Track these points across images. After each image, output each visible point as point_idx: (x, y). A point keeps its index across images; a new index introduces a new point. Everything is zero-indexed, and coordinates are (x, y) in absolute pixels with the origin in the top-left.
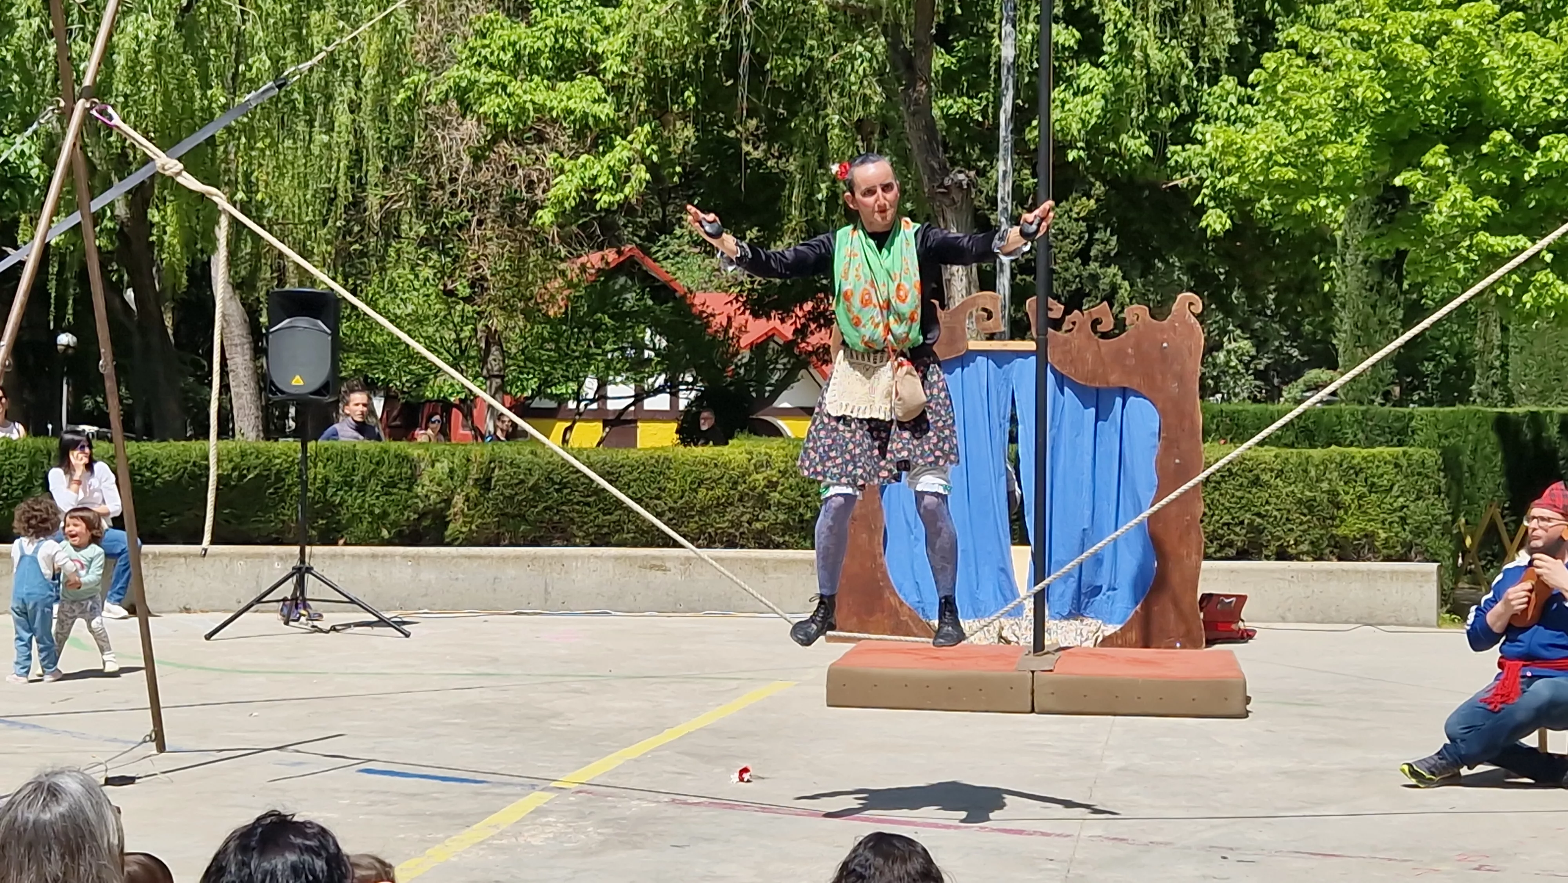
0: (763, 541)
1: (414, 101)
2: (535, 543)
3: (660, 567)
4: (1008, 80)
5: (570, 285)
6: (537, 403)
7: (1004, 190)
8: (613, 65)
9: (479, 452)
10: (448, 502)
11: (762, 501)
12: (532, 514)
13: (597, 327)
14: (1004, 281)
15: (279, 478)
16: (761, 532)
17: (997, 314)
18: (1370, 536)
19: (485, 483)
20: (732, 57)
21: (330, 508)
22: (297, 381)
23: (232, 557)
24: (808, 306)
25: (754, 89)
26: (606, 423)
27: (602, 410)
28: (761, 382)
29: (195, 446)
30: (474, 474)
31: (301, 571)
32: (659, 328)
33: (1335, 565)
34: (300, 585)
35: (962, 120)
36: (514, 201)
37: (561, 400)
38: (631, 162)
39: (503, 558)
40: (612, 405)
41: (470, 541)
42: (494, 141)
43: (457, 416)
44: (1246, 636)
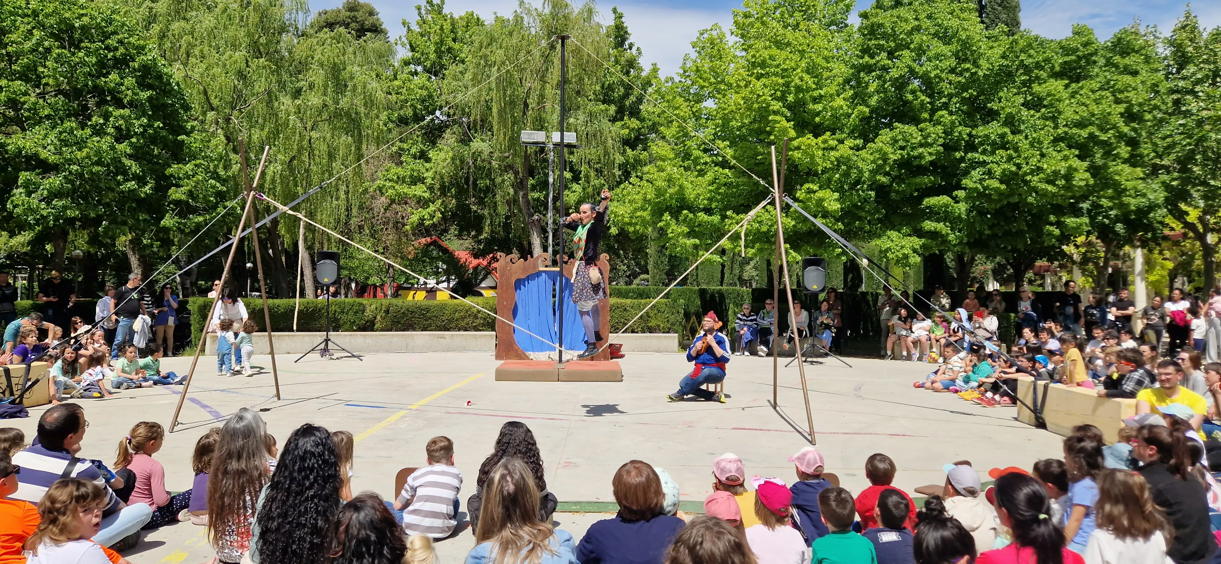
0: (476, 329)
1: (366, 191)
2: (403, 330)
3: (443, 337)
4: (551, 189)
5: (415, 249)
6: (405, 285)
7: (550, 222)
8: (429, 181)
9: (385, 302)
10: (375, 318)
11: (476, 317)
12: (402, 321)
13: (424, 262)
14: (550, 249)
15: (320, 310)
16: (475, 326)
17: (548, 259)
18: (659, 326)
19: (387, 312)
20: (467, 180)
21: (336, 320)
22: (326, 280)
23: (304, 336)
24: (491, 255)
25: (474, 190)
26: (427, 292)
27: (426, 287)
28: (476, 279)
29: (292, 300)
30: (384, 309)
31: (327, 340)
32: (444, 262)
33: (648, 334)
34: (327, 345)
35: (538, 200)
36: (397, 223)
37: (413, 284)
38: (435, 212)
39: (393, 335)
40: (428, 286)
41: (382, 330)
42: (391, 204)
43: (379, 289)
44: (622, 356)
